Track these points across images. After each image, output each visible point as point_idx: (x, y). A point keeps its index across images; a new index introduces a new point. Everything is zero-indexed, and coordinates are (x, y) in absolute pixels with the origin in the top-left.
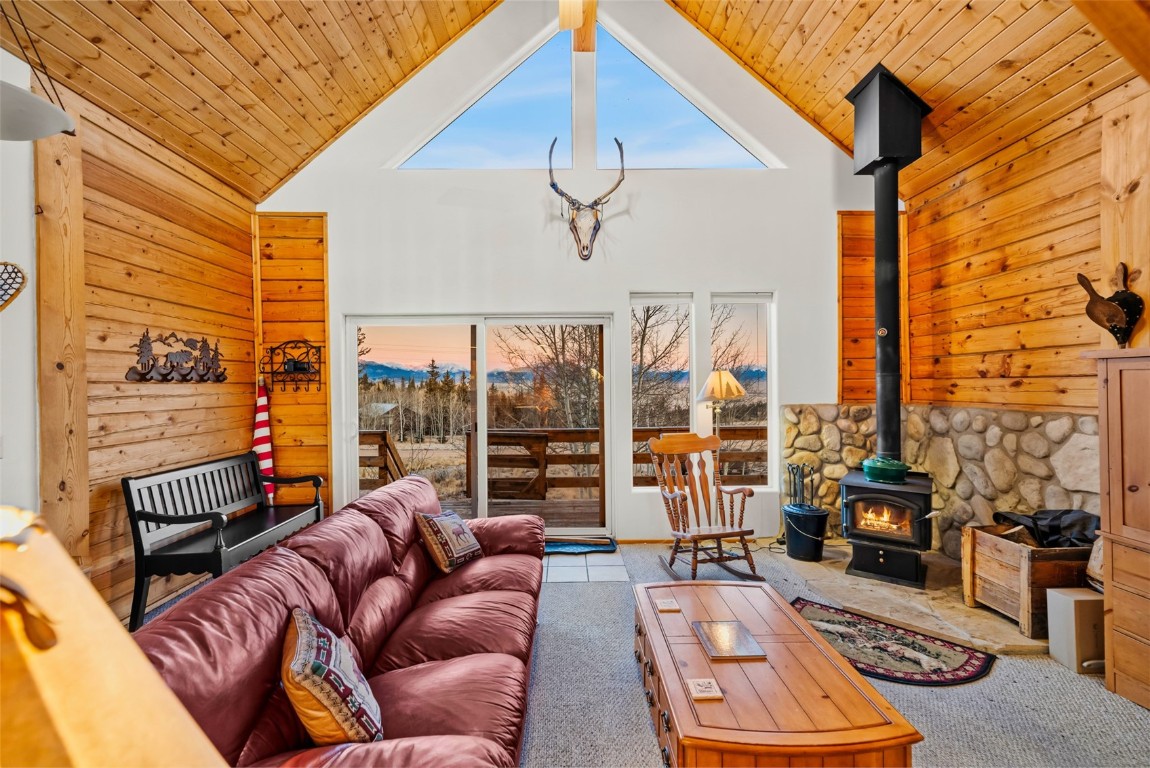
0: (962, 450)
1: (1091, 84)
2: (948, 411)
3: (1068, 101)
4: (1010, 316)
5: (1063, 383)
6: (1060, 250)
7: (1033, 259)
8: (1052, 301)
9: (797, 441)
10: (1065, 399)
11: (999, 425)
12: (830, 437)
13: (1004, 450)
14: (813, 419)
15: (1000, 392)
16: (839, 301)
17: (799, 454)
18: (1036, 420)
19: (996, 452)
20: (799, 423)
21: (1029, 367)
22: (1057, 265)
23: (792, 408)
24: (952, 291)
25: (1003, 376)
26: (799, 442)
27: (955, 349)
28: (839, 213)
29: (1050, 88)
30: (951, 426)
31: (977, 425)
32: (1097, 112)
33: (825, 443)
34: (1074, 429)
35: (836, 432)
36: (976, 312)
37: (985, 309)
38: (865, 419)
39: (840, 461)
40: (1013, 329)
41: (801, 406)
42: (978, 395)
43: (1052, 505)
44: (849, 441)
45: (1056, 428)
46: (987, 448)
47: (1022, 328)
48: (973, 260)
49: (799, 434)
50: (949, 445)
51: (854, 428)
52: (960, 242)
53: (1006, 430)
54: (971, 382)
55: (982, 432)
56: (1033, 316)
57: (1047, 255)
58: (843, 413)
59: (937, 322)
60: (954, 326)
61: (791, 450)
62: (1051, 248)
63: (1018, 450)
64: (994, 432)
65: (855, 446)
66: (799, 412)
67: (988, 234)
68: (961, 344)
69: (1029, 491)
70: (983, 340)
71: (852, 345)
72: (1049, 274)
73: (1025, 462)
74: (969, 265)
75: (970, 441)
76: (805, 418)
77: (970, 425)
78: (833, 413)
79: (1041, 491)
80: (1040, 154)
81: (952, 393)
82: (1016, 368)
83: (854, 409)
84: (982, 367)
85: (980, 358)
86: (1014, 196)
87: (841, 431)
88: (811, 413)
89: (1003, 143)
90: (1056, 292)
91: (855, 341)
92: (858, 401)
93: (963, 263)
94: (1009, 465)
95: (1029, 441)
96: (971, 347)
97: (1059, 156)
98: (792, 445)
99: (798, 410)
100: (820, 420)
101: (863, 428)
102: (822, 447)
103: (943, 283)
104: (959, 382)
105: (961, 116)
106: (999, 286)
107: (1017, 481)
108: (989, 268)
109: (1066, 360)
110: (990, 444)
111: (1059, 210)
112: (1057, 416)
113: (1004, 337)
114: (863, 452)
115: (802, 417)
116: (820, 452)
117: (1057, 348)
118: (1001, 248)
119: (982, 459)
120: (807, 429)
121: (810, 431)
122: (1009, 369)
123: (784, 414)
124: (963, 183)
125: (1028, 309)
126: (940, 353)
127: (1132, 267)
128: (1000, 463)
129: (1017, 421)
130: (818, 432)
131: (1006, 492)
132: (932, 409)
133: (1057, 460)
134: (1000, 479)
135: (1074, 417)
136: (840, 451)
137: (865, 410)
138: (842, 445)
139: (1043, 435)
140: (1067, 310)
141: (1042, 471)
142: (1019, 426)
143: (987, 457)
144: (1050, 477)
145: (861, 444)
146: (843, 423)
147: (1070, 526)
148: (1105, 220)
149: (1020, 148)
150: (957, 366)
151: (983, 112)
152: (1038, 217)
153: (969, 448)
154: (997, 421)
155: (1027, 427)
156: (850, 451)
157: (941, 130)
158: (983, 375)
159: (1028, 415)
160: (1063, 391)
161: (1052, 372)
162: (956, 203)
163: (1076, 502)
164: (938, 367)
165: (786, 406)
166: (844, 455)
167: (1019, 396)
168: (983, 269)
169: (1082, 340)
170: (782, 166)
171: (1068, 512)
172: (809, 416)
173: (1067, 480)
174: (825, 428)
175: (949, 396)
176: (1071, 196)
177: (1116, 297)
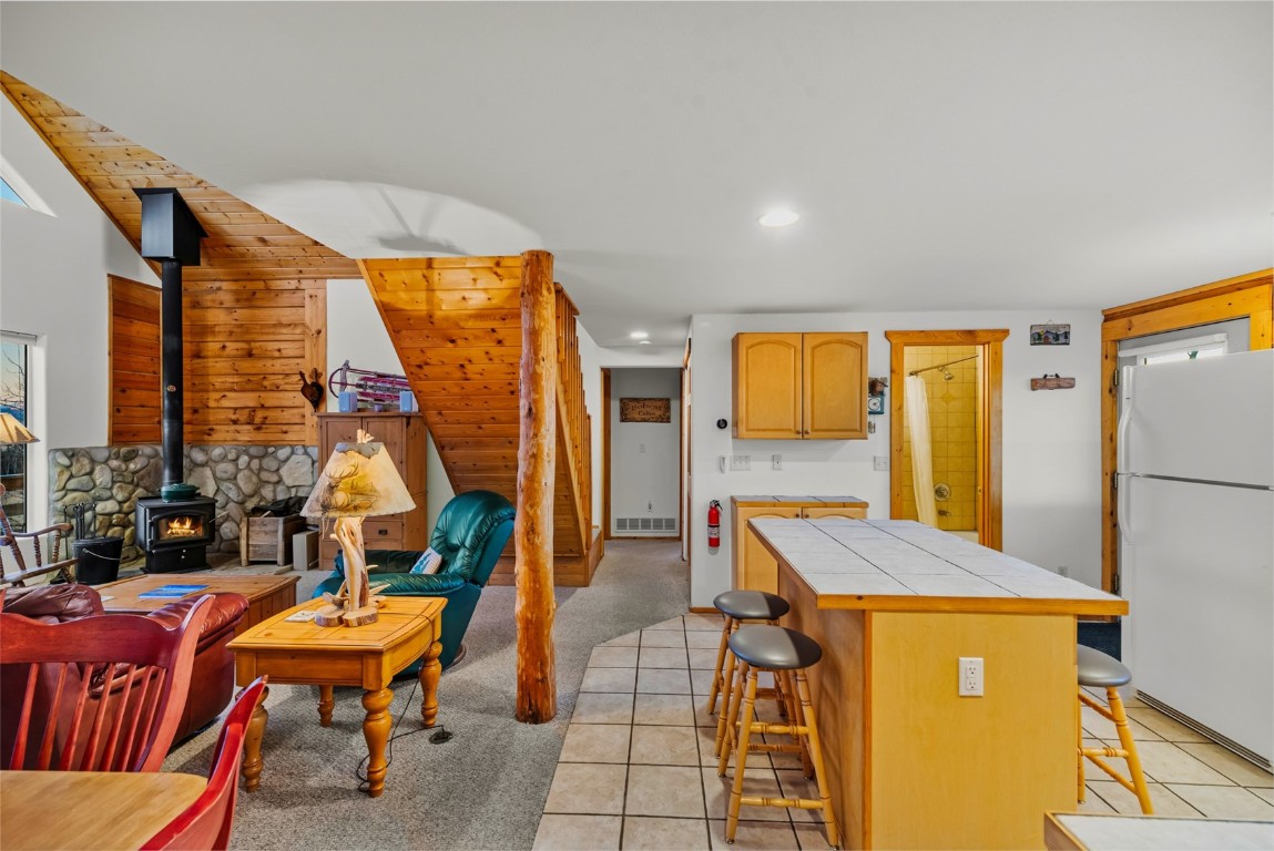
0: (219, 474)
1: (301, 272)
2: (207, 448)
3: (289, 274)
4: (254, 386)
5: (285, 428)
6: (284, 353)
7: (269, 354)
8: (279, 380)
9: (70, 482)
10: (287, 437)
11: (248, 454)
12: (102, 476)
13: (251, 470)
14: (86, 461)
15: (246, 434)
16: (109, 354)
17: (71, 496)
18: (271, 450)
19: (246, 472)
20: (71, 465)
21: (266, 418)
22: (283, 361)
23: (64, 452)
24: (210, 362)
25: (249, 424)
26: (72, 484)
27: (212, 404)
28: (109, 275)
29: (282, 263)
30: (210, 458)
31: (231, 456)
32: (302, 287)
33: (98, 482)
34: (293, 453)
35: (108, 472)
36: (230, 379)
37: (236, 379)
38: (133, 458)
39: (111, 497)
40: (256, 395)
41: (72, 449)
42: (229, 436)
43: (280, 497)
44: (120, 479)
45: (283, 453)
46: (238, 470)
47: (262, 394)
48: (227, 344)
49: (71, 477)
50: (208, 472)
51: (124, 467)
52: (217, 329)
53: (252, 457)
54: (226, 428)
55: (235, 460)
56: (269, 388)
57: (277, 354)
58: (115, 454)
59: (197, 383)
60: (211, 387)
61: (63, 493)
62: (279, 350)
63: (261, 469)
64: (244, 459)
65: (124, 482)
66: (72, 454)
67: (239, 330)
68: (217, 400)
69: (267, 492)
70: (234, 400)
71: (121, 394)
72: (278, 365)
73: (265, 476)
74: (224, 347)
75: (225, 468)
76: (78, 460)
77: (226, 456)
78: (106, 454)
79: (274, 491)
80: (272, 295)
81: (209, 435)
82: (258, 420)
83: (124, 450)
84: (234, 417)
85: (232, 411)
86: (257, 312)
87: (112, 470)
88: (84, 456)
89: (249, 277)
90: (281, 377)
91: (124, 391)
92: (126, 443)
93: (219, 345)
94: (255, 479)
95: (268, 463)
96: (225, 403)
97: (285, 299)
98: (64, 488)
99: (71, 453)
100: (93, 461)
101: (132, 466)
102: (95, 486)
103: (202, 355)
104: (215, 427)
105: (227, 250)
106: (246, 366)
107: (259, 488)
108: (239, 353)
109: (287, 415)
110: (240, 467)
111: (284, 331)
112: (283, 446)
113: (249, 399)
114: (131, 487)
115: (74, 460)
116: (93, 491)
117: (282, 408)
118: (248, 342)
119: (235, 478)
120: (80, 471)
121: (83, 472)
122: (253, 419)
123: (54, 458)
124: (219, 289)
125: (266, 383)
126: (197, 405)
127: (320, 370)
128: (249, 479)
129: (260, 451)
130: (90, 473)
131: (252, 496)
132: (191, 448)
133: (283, 472)
134: (247, 488)
135: (292, 447)
136: (111, 489)
137: (134, 451)
138: (114, 482)
139: (276, 458)
140: (288, 387)
141: (274, 478)
142: (261, 454)
143: (239, 476)
144: (280, 481)
145: (130, 480)
146: (114, 463)
147: (294, 504)
148: (307, 344)
149: (261, 285)
150: (213, 416)
151: (243, 255)
152: (272, 330)
153: (226, 472)
154: (246, 452)
155: (266, 455)
156: (120, 487)
157: (210, 251)
158: (235, 422)
159: (266, 447)
160: (286, 432)
161: (279, 421)
162: (213, 301)
163: (293, 491)
164: (196, 416)
165: (57, 450)
166: (114, 491)
167: (260, 436)
168: (235, 352)
169: (296, 404)
170: (52, 214)
171: (291, 498)
172: (81, 459)
173: (288, 481)
174: (98, 469)
175: (206, 437)
176: (290, 325)
177: (313, 383)
